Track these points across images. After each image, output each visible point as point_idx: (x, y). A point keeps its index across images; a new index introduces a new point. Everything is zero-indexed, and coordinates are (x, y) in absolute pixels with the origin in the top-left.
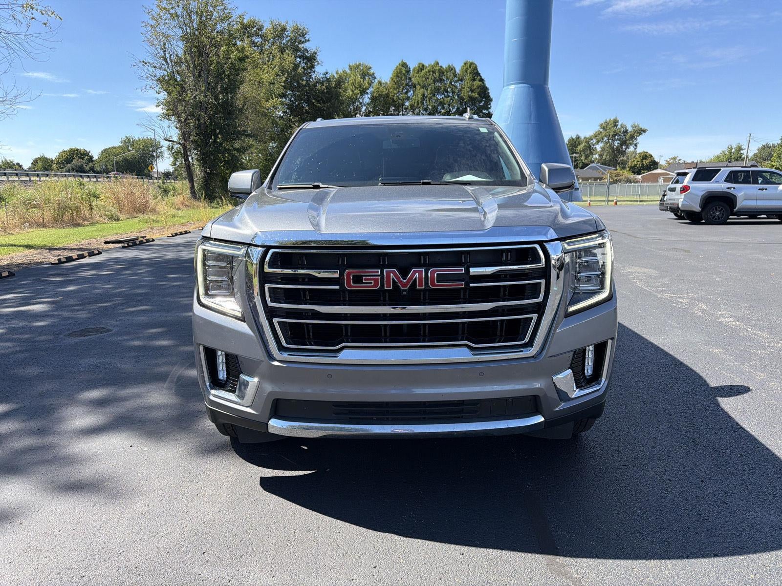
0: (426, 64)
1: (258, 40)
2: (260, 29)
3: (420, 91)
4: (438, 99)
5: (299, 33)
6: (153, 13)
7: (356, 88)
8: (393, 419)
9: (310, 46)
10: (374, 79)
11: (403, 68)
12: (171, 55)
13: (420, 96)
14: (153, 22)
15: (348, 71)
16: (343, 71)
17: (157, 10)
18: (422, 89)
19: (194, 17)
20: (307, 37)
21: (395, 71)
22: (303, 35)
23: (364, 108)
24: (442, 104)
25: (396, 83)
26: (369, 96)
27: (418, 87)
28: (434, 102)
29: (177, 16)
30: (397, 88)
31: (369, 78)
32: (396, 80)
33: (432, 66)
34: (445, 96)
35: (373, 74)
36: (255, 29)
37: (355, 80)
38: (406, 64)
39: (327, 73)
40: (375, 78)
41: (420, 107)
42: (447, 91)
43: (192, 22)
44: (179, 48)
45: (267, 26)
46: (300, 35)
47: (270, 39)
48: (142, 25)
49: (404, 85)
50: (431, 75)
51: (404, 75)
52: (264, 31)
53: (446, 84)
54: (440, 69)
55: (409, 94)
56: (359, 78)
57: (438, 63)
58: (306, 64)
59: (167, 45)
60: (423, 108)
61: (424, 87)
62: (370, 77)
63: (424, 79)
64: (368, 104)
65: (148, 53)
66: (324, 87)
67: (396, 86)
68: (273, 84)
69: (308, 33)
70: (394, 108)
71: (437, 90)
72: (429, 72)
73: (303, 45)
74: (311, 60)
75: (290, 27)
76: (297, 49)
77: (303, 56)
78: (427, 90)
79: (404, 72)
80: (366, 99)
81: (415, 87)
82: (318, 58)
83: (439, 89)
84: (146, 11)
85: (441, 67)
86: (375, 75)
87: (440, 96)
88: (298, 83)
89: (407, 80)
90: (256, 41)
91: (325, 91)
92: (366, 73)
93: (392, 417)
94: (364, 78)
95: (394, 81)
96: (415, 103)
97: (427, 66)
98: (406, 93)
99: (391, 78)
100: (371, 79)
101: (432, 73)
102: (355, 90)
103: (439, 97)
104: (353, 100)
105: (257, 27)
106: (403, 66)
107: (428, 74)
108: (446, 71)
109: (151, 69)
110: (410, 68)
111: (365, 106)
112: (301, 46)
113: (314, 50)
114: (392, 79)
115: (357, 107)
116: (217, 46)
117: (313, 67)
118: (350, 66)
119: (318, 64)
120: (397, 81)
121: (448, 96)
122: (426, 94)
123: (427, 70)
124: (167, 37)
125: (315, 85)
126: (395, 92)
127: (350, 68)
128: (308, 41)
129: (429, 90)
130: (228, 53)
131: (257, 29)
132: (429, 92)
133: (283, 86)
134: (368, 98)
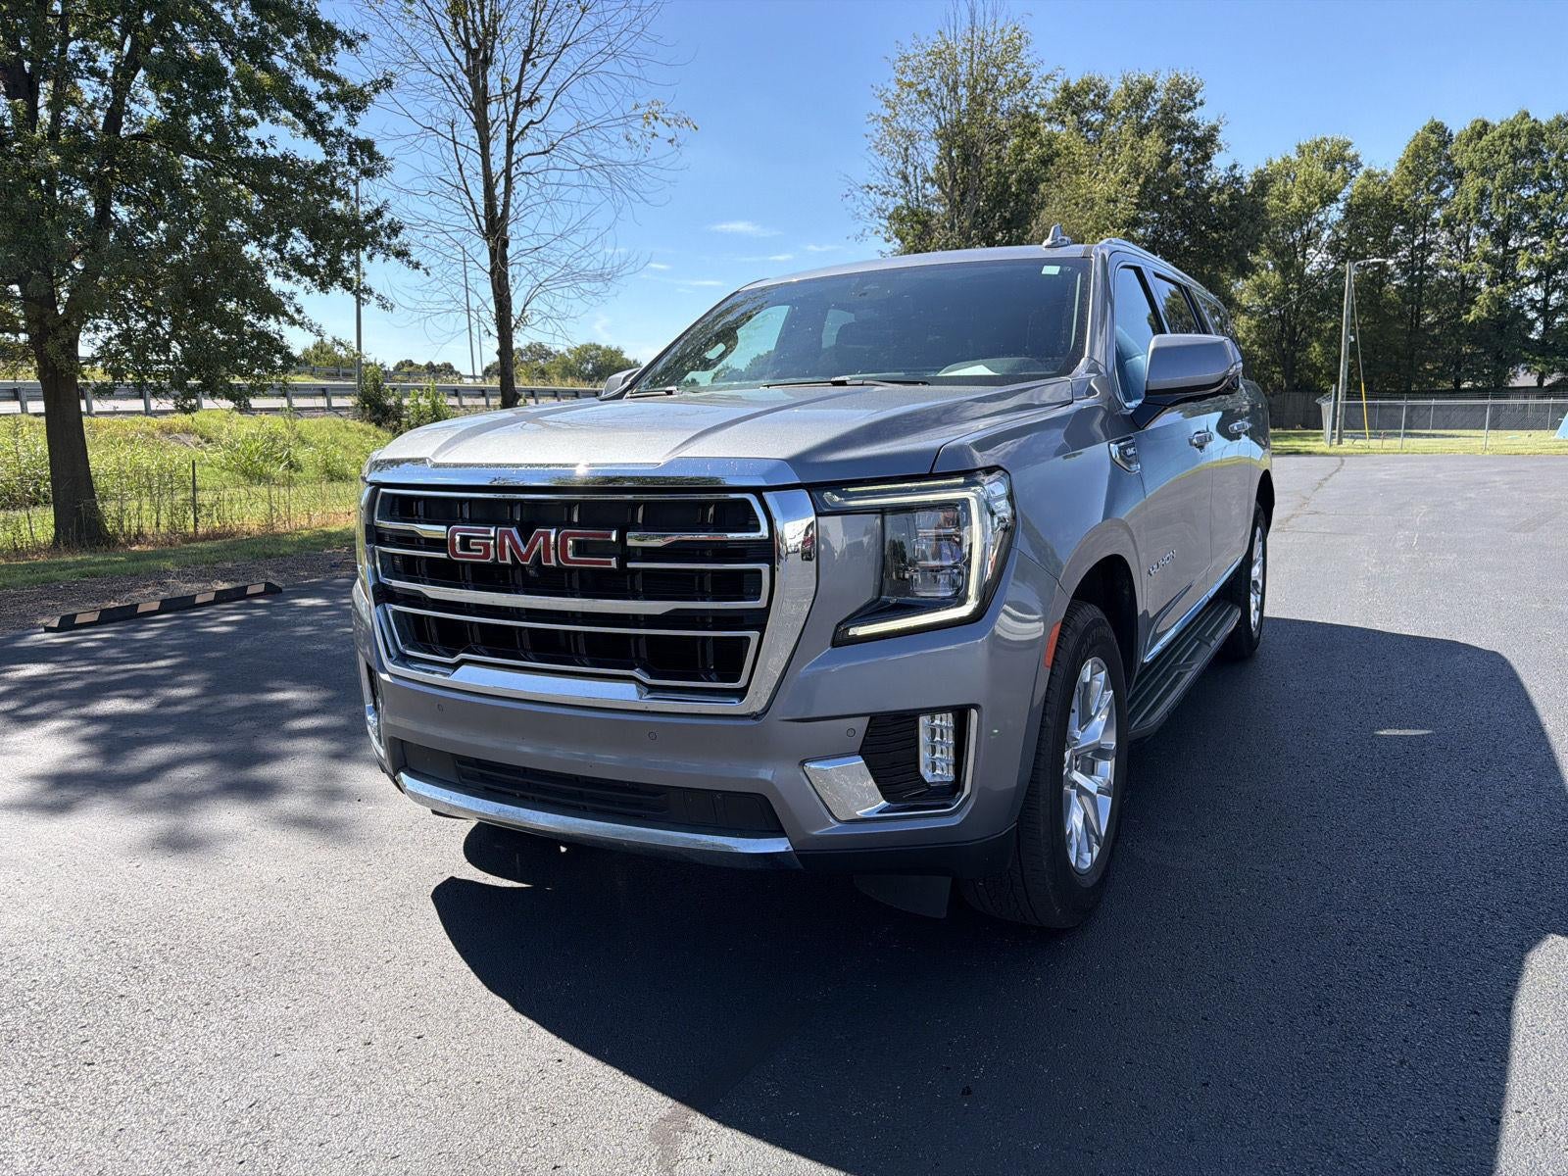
0: (1494, 120)
1: (1096, 117)
2: (1102, 96)
3: (1472, 184)
4: (1520, 198)
5: (1182, 92)
6: (889, 95)
7: (1311, 192)
8: (543, 801)
9: (1203, 117)
10: (1356, 169)
11: (1432, 136)
12: (916, 168)
13: (1473, 195)
14: (887, 113)
15: (1294, 157)
16: (1285, 160)
17: (895, 88)
18: (1481, 179)
19: (962, 91)
20: (1198, 97)
21: (1412, 145)
22: (1191, 94)
23: (1328, 232)
24: (1531, 208)
25: (1410, 172)
26: (1341, 206)
27: (1469, 176)
28: (1511, 207)
29: (930, 95)
30: (1413, 182)
31: (1345, 168)
32: (1410, 165)
33: (1512, 122)
34: (1542, 190)
35: (1356, 156)
36: (1092, 97)
37: (1311, 174)
38: (1442, 126)
39: (1235, 166)
40: (1359, 165)
41: (1471, 220)
42: (1547, 177)
43: (958, 101)
44: (929, 154)
45: (1116, 87)
46: (1186, 94)
47: (1119, 113)
48: (868, 120)
49: (1431, 175)
50: (1507, 144)
51: (1434, 151)
52: (1111, 97)
53: (1545, 161)
54: (1533, 127)
55: (1445, 194)
56: (1319, 170)
57: (1527, 115)
58: (1193, 152)
59: (910, 151)
60: (1478, 221)
61: (1484, 172)
62: (1347, 165)
63: (1485, 154)
64: (1338, 225)
65: (872, 168)
66: (1225, 196)
67: (1410, 178)
68: (1115, 201)
69: (1201, 89)
70: (1401, 227)
71: (1523, 179)
72: (1502, 137)
73: (1189, 115)
74: (1204, 144)
75: (1162, 82)
76: (1175, 126)
77: (1186, 138)
78: (1493, 179)
79: (1434, 144)
80: (1335, 213)
81: (1460, 175)
82: (1220, 138)
83: (1525, 176)
84: (878, 93)
85: (1535, 121)
86: (1360, 159)
87: (1527, 192)
88: (1170, 193)
89: (1443, 163)
90: (1093, 119)
91: (1227, 204)
92: (1338, 158)
93: (540, 796)
94: (1332, 170)
95: (1407, 168)
96: (1457, 210)
97: (1497, 123)
98: (1437, 192)
99: (1400, 161)
100: (1349, 169)
101: (1508, 139)
102: (1308, 196)
103: (1524, 193)
104: (1303, 216)
105: (1096, 91)
106: (1433, 132)
107: (1498, 143)
108: (1550, 130)
109: (879, 198)
110: (1450, 135)
111: (1330, 227)
112: (1185, 117)
113: (1214, 122)
114: (1402, 163)
115: (1309, 231)
116: (1000, 139)
117: (1207, 157)
118: (1299, 147)
119: (1219, 150)
120: (1414, 168)
121: (1552, 188)
122: (1490, 187)
123: (1496, 134)
124: (909, 136)
125: (1207, 196)
126: (1407, 192)
127: (1301, 151)
128: (1201, 104)
129: (1498, 178)
130: (1020, 151)
131: (1095, 96)
132: (1497, 183)
133: (1135, 204)
134: (1338, 209)
